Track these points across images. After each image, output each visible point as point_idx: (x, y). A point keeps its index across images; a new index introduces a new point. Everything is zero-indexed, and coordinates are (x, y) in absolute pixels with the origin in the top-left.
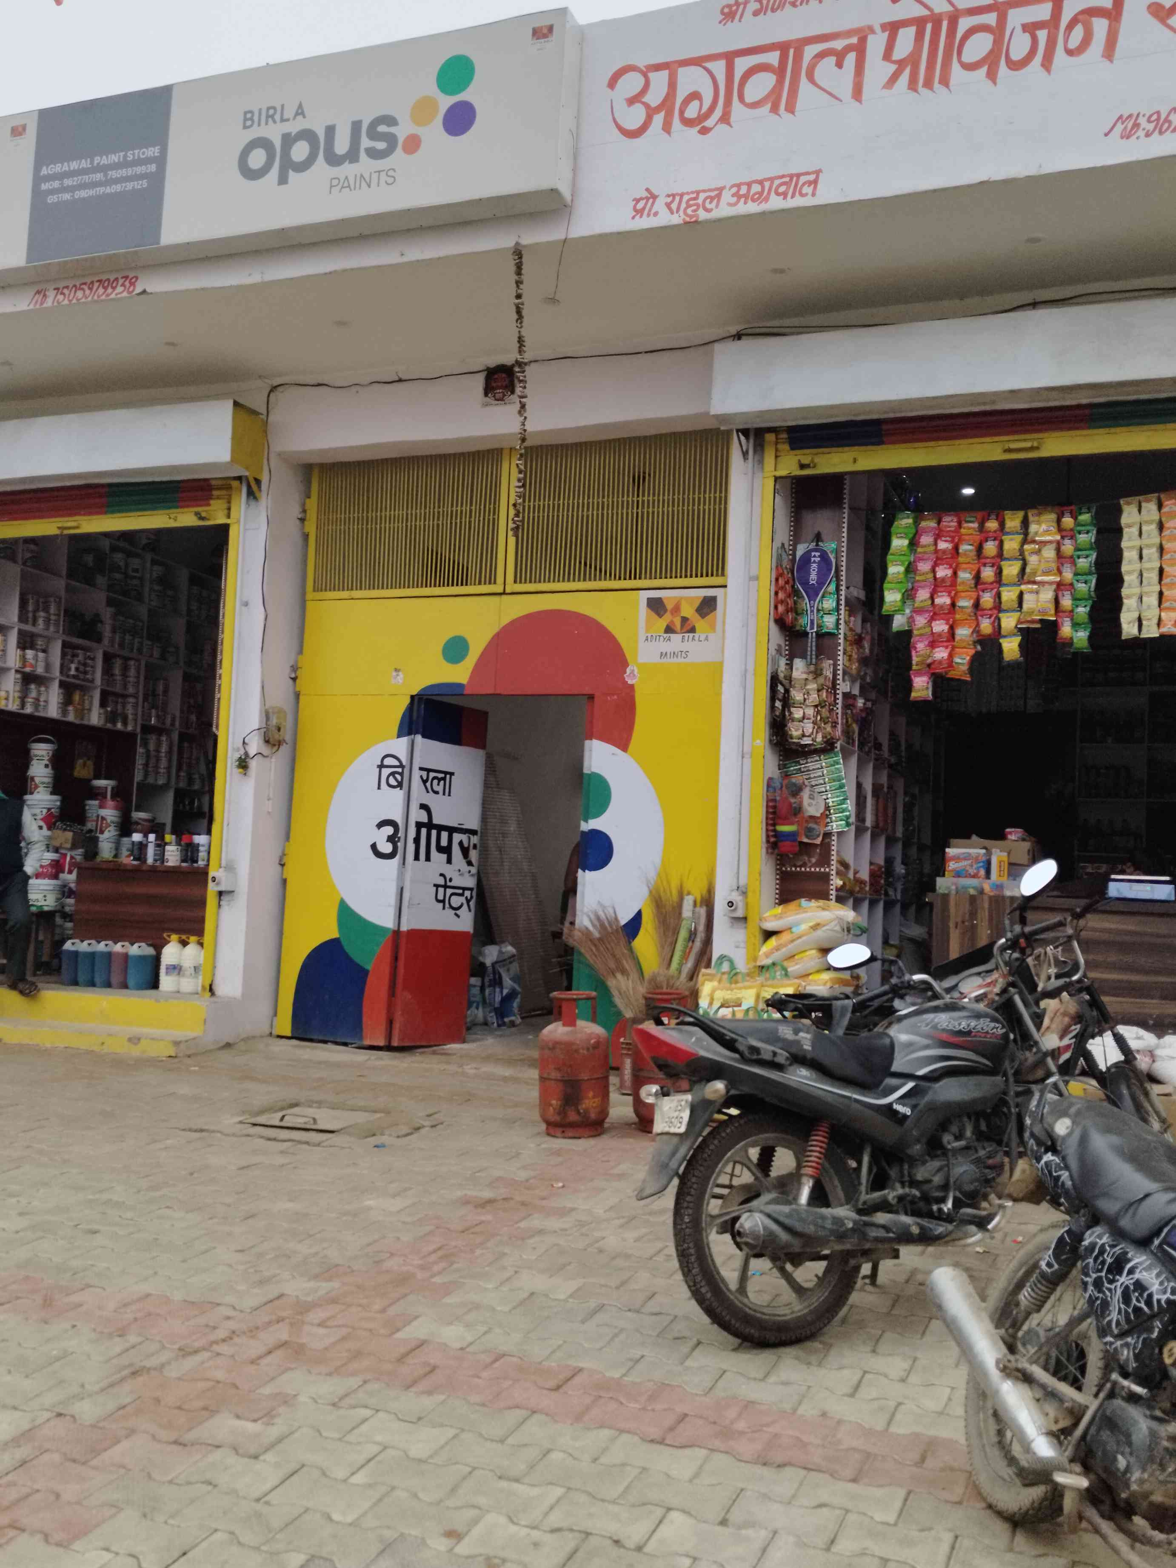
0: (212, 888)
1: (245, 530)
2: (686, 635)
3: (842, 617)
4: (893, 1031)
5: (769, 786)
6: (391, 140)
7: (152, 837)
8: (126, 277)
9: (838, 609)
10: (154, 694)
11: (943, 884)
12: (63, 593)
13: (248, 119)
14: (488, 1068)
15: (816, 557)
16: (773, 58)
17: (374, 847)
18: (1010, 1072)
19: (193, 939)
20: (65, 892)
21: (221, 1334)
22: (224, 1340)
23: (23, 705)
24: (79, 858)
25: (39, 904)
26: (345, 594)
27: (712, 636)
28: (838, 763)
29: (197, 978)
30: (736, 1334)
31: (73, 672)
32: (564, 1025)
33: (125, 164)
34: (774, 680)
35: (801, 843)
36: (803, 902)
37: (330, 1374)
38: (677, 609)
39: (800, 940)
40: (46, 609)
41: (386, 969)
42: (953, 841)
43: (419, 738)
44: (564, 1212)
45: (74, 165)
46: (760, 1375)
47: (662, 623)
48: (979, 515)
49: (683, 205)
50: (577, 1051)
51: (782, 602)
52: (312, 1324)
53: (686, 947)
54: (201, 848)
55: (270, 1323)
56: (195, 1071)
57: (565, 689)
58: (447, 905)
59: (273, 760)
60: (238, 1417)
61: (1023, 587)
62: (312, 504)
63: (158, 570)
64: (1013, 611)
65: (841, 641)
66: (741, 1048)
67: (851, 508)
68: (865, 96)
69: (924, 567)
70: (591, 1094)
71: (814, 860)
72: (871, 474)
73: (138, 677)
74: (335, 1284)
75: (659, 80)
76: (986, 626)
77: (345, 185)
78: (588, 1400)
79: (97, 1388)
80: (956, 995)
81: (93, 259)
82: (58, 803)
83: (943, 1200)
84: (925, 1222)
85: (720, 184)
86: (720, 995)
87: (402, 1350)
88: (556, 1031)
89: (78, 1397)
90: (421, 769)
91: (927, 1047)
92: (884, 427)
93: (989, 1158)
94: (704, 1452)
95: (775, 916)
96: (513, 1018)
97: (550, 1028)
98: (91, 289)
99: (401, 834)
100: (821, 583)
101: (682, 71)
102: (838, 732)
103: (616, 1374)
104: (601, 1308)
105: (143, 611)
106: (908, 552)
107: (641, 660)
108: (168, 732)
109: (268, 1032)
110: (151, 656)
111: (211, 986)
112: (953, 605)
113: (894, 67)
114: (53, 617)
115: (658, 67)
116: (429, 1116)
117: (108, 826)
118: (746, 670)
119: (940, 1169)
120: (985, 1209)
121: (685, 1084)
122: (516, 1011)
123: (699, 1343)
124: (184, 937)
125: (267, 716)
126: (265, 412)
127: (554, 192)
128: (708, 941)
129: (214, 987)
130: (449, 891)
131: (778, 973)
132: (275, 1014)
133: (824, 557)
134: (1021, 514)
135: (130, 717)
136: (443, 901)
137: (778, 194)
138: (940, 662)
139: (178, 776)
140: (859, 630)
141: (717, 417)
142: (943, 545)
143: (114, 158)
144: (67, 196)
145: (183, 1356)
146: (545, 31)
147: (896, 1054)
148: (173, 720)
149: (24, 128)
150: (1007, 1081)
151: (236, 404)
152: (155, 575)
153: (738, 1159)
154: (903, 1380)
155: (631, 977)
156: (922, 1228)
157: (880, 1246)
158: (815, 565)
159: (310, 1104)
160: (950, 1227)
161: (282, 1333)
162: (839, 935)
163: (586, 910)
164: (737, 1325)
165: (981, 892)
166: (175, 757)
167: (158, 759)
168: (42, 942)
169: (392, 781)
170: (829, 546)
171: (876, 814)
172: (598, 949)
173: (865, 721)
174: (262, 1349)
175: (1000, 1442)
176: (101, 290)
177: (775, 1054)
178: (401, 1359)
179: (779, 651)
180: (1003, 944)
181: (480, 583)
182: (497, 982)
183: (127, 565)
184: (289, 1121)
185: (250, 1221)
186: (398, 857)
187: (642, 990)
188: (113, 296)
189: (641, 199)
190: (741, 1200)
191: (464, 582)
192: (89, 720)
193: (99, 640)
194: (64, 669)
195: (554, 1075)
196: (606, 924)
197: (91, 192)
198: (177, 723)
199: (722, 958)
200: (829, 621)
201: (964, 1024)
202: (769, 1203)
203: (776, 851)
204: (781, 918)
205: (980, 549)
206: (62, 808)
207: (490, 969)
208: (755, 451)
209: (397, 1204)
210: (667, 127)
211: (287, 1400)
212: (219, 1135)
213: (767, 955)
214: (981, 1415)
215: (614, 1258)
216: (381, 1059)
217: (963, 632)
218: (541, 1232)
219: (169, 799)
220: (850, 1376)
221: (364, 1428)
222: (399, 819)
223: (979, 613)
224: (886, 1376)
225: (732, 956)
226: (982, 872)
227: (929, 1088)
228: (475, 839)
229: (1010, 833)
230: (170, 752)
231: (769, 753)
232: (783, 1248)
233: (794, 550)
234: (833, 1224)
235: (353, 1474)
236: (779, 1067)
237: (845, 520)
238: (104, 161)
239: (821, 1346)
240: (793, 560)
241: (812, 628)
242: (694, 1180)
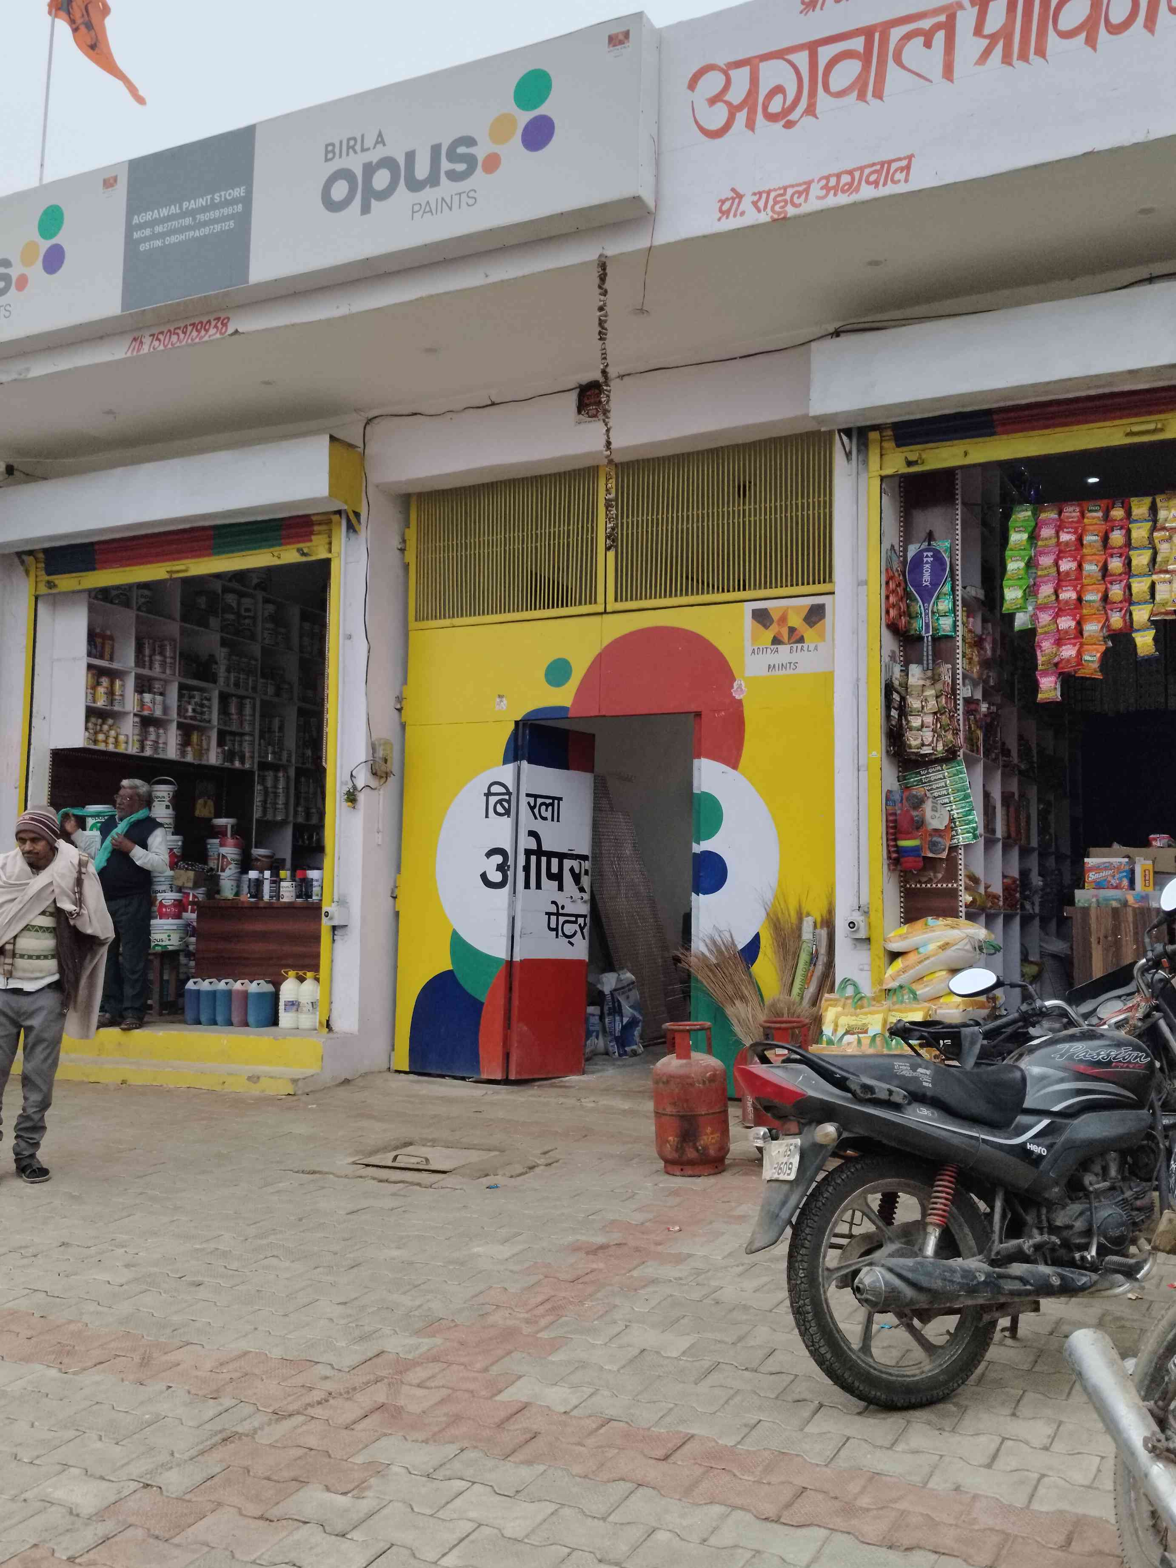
0: (326, 923)
1: (346, 563)
2: (795, 646)
3: (959, 618)
4: (1023, 1064)
5: (887, 799)
6: (471, 161)
7: (267, 874)
8: (218, 319)
9: (954, 610)
10: (270, 731)
11: (1081, 896)
12: (177, 636)
13: (330, 152)
14: (605, 1101)
15: (928, 557)
16: (858, 44)
17: (484, 876)
18: (1158, 1104)
19: (309, 974)
20: (188, 930)
21: (317, 1395)
22: (319, 1403)
23: (142, 748)
24: (201, 897)
25: (164, 944)
26: (447, 622)
27: (821, 645)
28: (961, 773)
29: (315, 1014)
30: (861, 1397)
31: (190, 713)
32: (679, 1057)
33: (213, 206)
34: (889, 689)
35: (925, 858)
36: (930, 920)
37: (426, 1441)
38: (783, 619)
39: (926, 962)
40: (162, 653)
41: (501, 1001)
42: (1092, 850)
43: (525, 764)
44: (680, 1259)
45: (164, 212)
46: (887, 1444)
47: (769, 635)
48: (1104, 503)
49: (771, 202)
50: (692, 1085)
51: (894, 606)
52: (411, 1385)
53: (807, 971)
54: (315, 883)
55: (367, 1384)
56: (312, 1109)
57: (671, 707)
58: (560, 933)
59: (381, 792)
60: (328, 1489)
61: (1155, 577)
62: (412, 534)
63: (271, 608)
64: (1146, 602)
65: (960, 644)
66: (853, 1087)
67: (964, 504)
68: (956, 75)
69: (1046, 561)
70: (709, 1130)
71: (940, 876)
72: (985, 467)
73: (254, 715)
74: (438, 1340)
75: (741, 77)
76: (1116, 620)
77: (427, 209)
78: (699, 1471)
79: (186, 1456)
80: (1094, 1021)
81: (185, 302)
82: (180, 843)
83: (1086, 1247)
84: (1067, 1272)
85: (806, 178)
86: (846, 1021)
87: (503, 1414)
88: (669, 1063)
89: (165, 1467)
90: (528, 795)
91: (1062, 1080)
92: (995, 417)
93: (1136, 1199)
94: (823, 1532)
95: (900, 936)
96: (634, 1047)
97: (664, 1060)
98: (185, 333)
99: (510, 862)
100: (935, 583)
101: (764, 66)
102: (961, 740)
103: (729, 1441)
104: (716, 1367)
105: (256, 649)
106: (1028, 547)
107: (748, 673)
108: (285, 768)
109: (387, 1066)
110: (266, 694)
111: (328, 1021)
112: (1080, 599)
113: (986, 42)
114: (168, 660)
115: (739, 64)
116: (545, 1153)
117: (229, 863)
118: (858, 680)
119: (1081, 1214)
120: (1133, 1256)
121: (793, 1127)
122: (637, 1039)
123: (821, 1406)
124: (301, 973)
125: (374, 748)
126: (362, 446)
127: (637, 200)
128: (830, 965)
129: (331, 1023)
130: (562, 919)
131: (906, 997)
132: (393, 1050)
133: (938, 557)
134: (1148, 500)
135: (247, 755)
136: (556, 929)
137: (868, 183)
138: (1068, 661)
139: (296, 812)
140: (978, 630)
141: (815, 418)
142: (1065, 537)
143: (202, 202)
144: (158, 243)
145: (277, 1420)
146: (621, 37)
147: (1028, 1089)
148: (290, 756)
149: (115, 179)
150: (1154, 1114)
151: (333, 438)
152: (266, 614)
153: (857, 1207)
154: (1046, 1448)
155: (750, 1005)
156: (1062, 1277)
157: (1016, 1299)
158: (927, 566)
159: (424, 1142)
160: (1094, 1277)
161: (380, 1395)
162: (970, 955)
163: (701, 935)
164: (861, 1388)
165: (1125, 904)
166: (292, 791)
167: (276, 795)
168: (168, 981)
169: (500, 809)
170: (942, 545)
171: (1008, 824)
172: (715, 976)
173: (990, 726)
174: (360, 1413)
175: (1154, 1526)
176: (195, 333)
177: (891, 1092)
178: (500, 1425)
179: (893, 657)
180: (1143, 965)
181: (580, 604)
182: (617, 1010)
183: (239, 604)
184: (402, 1162)
185: (355, 1270)
186: (508, 885)
187: (762, 1017)
188: (206, 338)
189: (727, 199)
190: (862, 1250)
191: (565, 604)
192: (208, 760)
193: (215, 681)
194: (181, 711)
195: (669, 1110)
196: (723, 949)
197: (181, 237)
198: (293, 760)
199: (846, 981)
200: (946, 624)
201: (1103, 1054)
202: (891, 1255)
203: (899, 868)
204: (906, 938)
205: (1105, 539)
206: (184, 847)
207: (609, 998)
208: (859, 451)
209: (506, 1251)
210: (751, 125)
211: (378, 1469)
212: (331, 1176)
213: (893, 979)
214: (1133, 1494)
215: (731, 1310)
216: (498, 1093)
217: (1092, 628)
218: (654, 1281)
219: (288, 834)
220: (987, 1443)
221: (458, 1502)
222: (508, 847)
223: (1108, 607)
224: (1027, 1443)
225: (855, 979)
226: (1125, 883)
227: (1066, 1125)
228: (586, 865)
229: (1155, 839)
230: (287, 789)
231: (886, 763)
232: (907, 1305)
233: (905, 551)
234: (963, 1277)
235: (444, 1555)
236: (896, 1107)
237: (959, 517)
238: (192, 205)
239: (954, 1409)
240: (904, 562)
241: (927, 631)
242: (808, 1230)
